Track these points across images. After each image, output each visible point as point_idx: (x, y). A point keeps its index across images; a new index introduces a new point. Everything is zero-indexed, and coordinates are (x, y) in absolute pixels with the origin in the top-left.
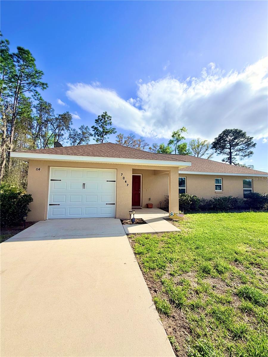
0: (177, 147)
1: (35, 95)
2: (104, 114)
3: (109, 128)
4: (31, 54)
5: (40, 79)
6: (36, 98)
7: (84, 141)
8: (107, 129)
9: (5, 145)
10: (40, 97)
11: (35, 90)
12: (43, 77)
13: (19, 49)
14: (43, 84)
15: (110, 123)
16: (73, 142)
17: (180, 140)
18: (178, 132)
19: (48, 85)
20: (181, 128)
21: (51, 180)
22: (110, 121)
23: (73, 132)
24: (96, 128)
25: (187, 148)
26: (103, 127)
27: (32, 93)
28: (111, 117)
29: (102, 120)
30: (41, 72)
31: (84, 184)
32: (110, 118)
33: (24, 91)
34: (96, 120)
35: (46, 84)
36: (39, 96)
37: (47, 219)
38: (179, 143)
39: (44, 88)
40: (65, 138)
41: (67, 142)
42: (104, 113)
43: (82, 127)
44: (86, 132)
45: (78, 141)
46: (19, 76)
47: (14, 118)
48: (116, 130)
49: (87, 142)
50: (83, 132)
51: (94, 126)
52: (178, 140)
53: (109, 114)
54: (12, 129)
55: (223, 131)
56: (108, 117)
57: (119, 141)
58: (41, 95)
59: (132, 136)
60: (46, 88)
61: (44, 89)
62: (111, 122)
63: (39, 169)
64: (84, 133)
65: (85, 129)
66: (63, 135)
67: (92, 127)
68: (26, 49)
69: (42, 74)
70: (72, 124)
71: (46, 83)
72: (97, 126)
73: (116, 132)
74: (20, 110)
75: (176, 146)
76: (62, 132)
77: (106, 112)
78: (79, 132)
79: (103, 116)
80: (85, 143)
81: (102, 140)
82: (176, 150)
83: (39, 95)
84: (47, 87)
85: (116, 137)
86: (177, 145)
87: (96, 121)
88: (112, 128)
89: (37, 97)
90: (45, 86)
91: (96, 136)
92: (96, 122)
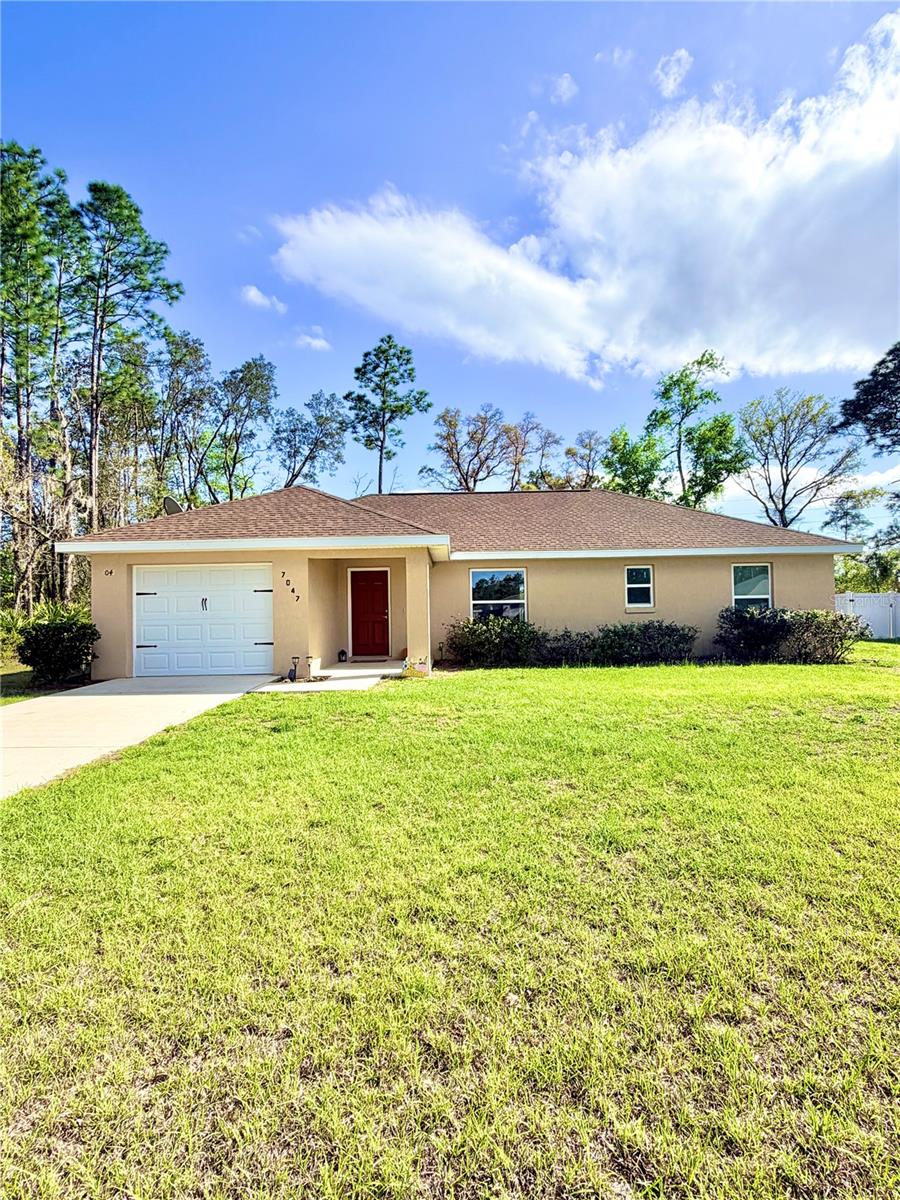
0: (683, 439)
1: (149, 325)
2: (385, 346)
3: (406, 393)
4: (128, 196)
5: (160, 269)
6: (153, 333)
7: (324, 447)
8: (396, 399)
9: (70, 501)
10: (165, 329)
11: (147, 312)
12: (167, 263)
13: (94, 189)
14: (169, 287)
15: (410, 374)
16: (289, 456)
17: (695, 406)
18: (688, 372)
19: (184, 287)
20: (696, 359)
21: (138, 594)
22: (409, 366)
23: (287, 419)
24: (360, 398)
25: (735, 438)
26: (384, 392)
27: (141, 322)
28: (409, 352)
29: (377, 366)
30: (162, 245)
31: (204, 601)
32: (405, 356)
33: (117, 318)
34: (358, 370)
35: (177, 286)
36: (162, 326)
37: (134, 675)
38: (691, 422)
39: (172, 298)
40: (259, 446)
41: (268, 459)
42: (382, 341)
43: (316, 398)
44: (329, 415)
45: (306, 451)
46: (100, 278)
47: (96, 410)
48: (428, 399)
49: (336, 452)
50: (318, 418)
51: (350, 394)
52: (687, 410)
53: (400, 342)
54: (93, 442)
55: (891, 347)
56: (398, 352)
57: (446, 438)
58: (168, 322)
59: (489, 414)
60: (177, 298)
61: (175, 303)
62: (412, 370)
63: (111, 573)
64: (321, 421)
65: (328, 403)
66: (252, 435)
67: (346, 397)
68: (111, 183)
69: (165, 252)
70: (276, 395)
71: (176, 282)
72: (361, 392)
73: (429, 405)
74: (109, 383)
75: (680, 433)
76: (250, 425)
77: (390, 337)
78: (308, 416)
79: (379, 352)
80: (331, 455)
81: (382, 442)
82: (679, 451)
83: (161, 320)
84: (181, 292)
85: (436, 422)
86: (684, 427)
87: (356, 375)
88: (416, 390)
89: (156, 328)
90: (175, 293)
91: (360, 428)
92: (357, 378)
